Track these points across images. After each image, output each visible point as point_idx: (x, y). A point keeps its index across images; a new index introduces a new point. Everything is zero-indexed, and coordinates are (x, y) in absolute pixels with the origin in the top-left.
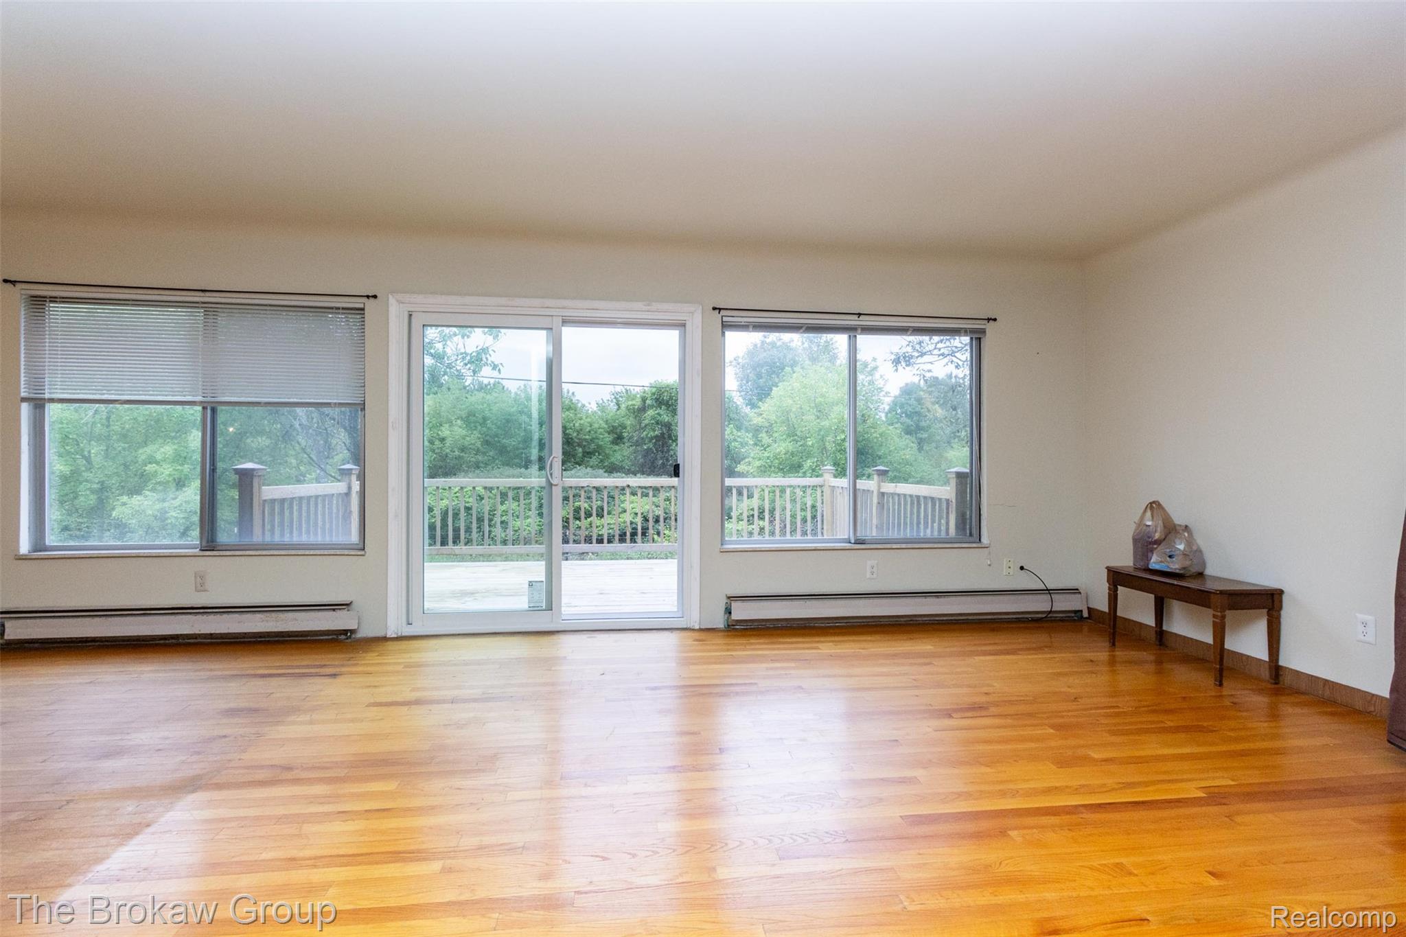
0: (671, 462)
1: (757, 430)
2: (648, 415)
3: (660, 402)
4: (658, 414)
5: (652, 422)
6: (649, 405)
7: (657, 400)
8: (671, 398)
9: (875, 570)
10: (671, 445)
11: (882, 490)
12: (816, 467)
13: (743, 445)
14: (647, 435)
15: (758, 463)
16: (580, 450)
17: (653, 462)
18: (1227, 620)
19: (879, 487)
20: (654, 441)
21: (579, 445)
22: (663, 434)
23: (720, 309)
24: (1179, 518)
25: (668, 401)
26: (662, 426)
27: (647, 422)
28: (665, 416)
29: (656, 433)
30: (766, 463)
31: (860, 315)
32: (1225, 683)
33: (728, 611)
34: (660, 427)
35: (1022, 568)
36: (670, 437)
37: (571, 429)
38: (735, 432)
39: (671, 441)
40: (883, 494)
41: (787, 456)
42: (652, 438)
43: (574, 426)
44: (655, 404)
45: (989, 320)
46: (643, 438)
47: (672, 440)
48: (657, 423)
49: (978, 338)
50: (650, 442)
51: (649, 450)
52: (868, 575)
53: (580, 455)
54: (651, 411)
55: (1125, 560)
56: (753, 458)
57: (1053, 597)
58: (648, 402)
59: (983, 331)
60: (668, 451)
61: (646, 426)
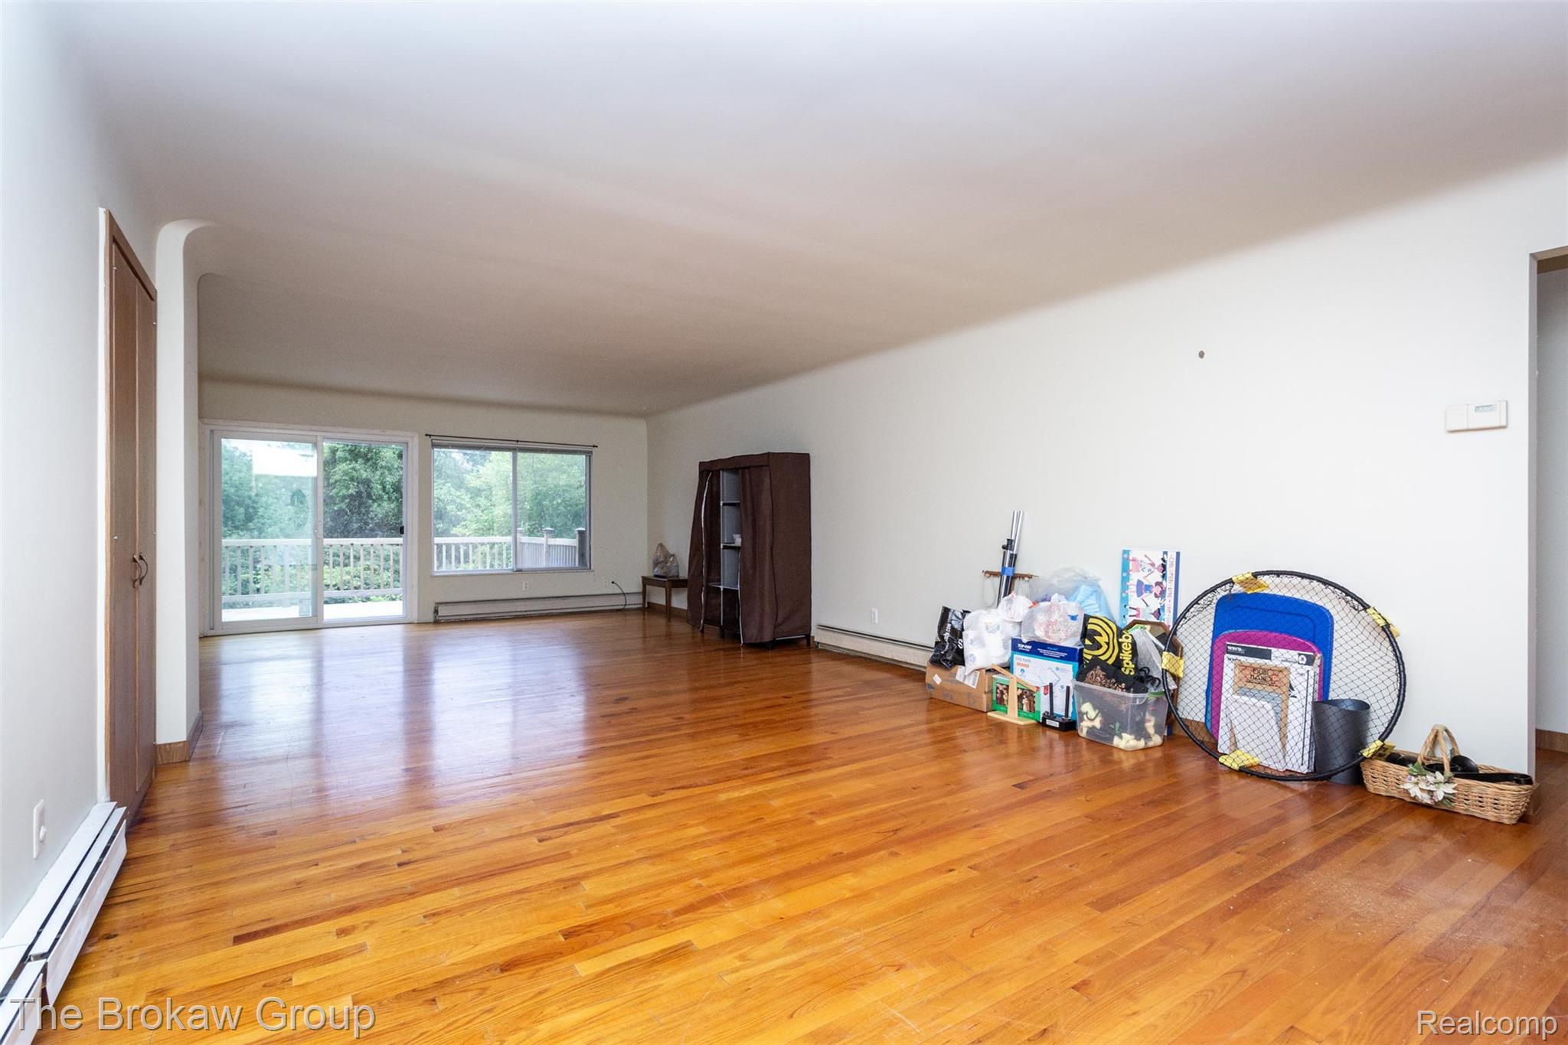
0: (371, 525)
1: (476, 493)
2: (340, 470)
3: (356, 455)
4: (354, 469)
5: (344, 478)
6: (340, 458)
7: (351, 452)
8: (370, 450)
9: (527, 586)
10: (370, 506)
11: (549, 543)
12: (534, 529)
13: (460, 507)
14: (337, 493)
15: (474, 526)
16: (242, 510)
17: (346, 526)
18: (673, 592)
19: (547, 541)
20: (347, 501)
21: (239, 504)
22: (359, 494)
23: (430, 436)
24: (671, 552)
25: (366, 455)
26: (358, 483)
27: (337, 477)
28: (362, 472)
29: (351, 491)
30: (485, 526)
31: (518, 441)
32: (672, 620)
33: (436, 612)
34: (355, 484)
35: (613, 582)
36: (369, 496)
37: (226, 483)
38: (453, 490)
39: (370, 501)
40: (550, 546)
41: (507, 518)
42: (344, 498)
43: (231, 479)
44: (349, 457)
45: (594, 446)
46: (332, 497)
47: (373, 499)
48: (352, 479)
49: (589, 454)
50: (342, 501)
51: (341, 510)
52: (524, 589)
53: (242, 517)
54: (344, 465)
55: (648, 573)
56: (471, 521)
57: (627, 598)
58: (339, 454)
59: (591, 452)
60: (368, 512)
61: (336, 481)
